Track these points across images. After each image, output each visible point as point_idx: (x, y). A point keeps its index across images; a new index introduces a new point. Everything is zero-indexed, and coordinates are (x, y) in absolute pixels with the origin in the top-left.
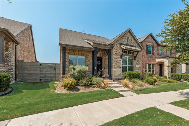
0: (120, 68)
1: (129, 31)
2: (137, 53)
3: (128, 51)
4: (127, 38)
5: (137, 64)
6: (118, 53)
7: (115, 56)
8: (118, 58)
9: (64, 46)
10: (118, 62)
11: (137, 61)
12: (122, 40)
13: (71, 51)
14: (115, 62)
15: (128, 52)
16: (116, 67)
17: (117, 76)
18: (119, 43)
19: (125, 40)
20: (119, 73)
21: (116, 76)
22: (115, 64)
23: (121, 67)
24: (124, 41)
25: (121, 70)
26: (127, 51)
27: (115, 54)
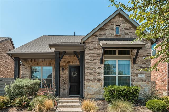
0: (99, 80)
1: (119, 14)
2: (136, 50)
3: (117, 50)
4: (115, 28)
5: (141, 72)
6: (95, 55)
7: (89, 61)
8: (95, 64)
9: (16, 56)
10: (95, 71)
11: (141, 67)
12: (104, 33)
13: (33, 62)
14: (89, 71)
15: (119, 51)
16: (91, 79)
17: (93, 94)
18: (97, 38)
19: (111, 31)
20: (97, 90)
21: (91, 95)
22: (88, 74)
23: (102, 78)
24: (110, 33)
25: (101, 84)
26: (115, 51)
27: (89, 58)
